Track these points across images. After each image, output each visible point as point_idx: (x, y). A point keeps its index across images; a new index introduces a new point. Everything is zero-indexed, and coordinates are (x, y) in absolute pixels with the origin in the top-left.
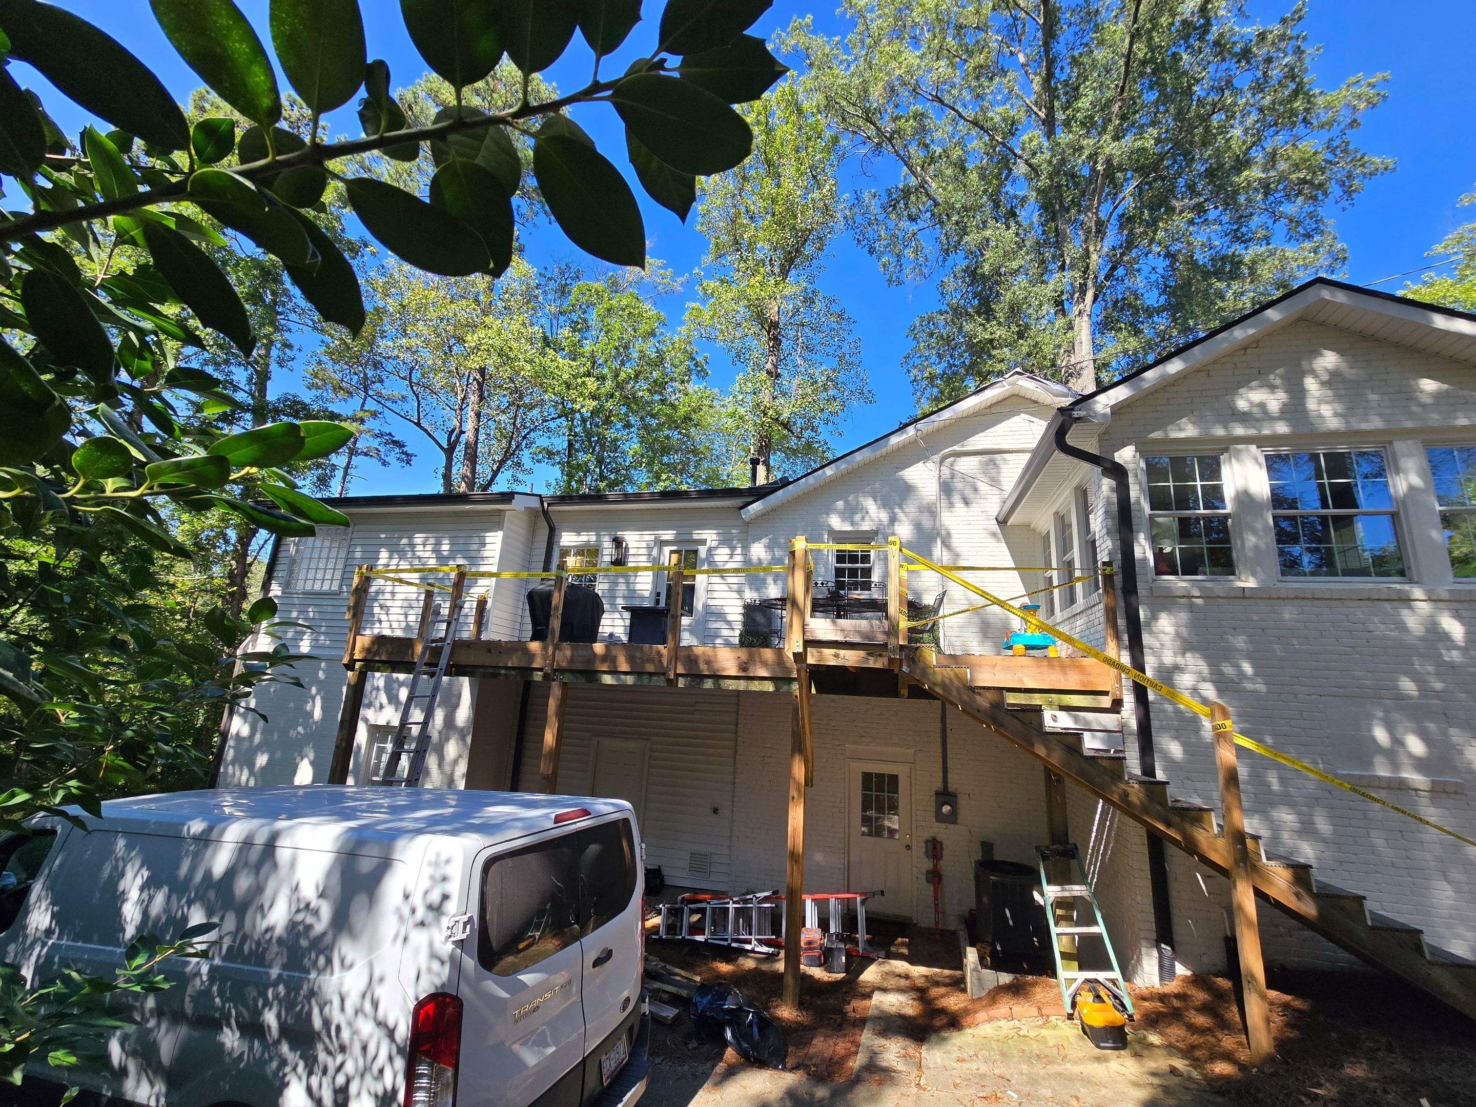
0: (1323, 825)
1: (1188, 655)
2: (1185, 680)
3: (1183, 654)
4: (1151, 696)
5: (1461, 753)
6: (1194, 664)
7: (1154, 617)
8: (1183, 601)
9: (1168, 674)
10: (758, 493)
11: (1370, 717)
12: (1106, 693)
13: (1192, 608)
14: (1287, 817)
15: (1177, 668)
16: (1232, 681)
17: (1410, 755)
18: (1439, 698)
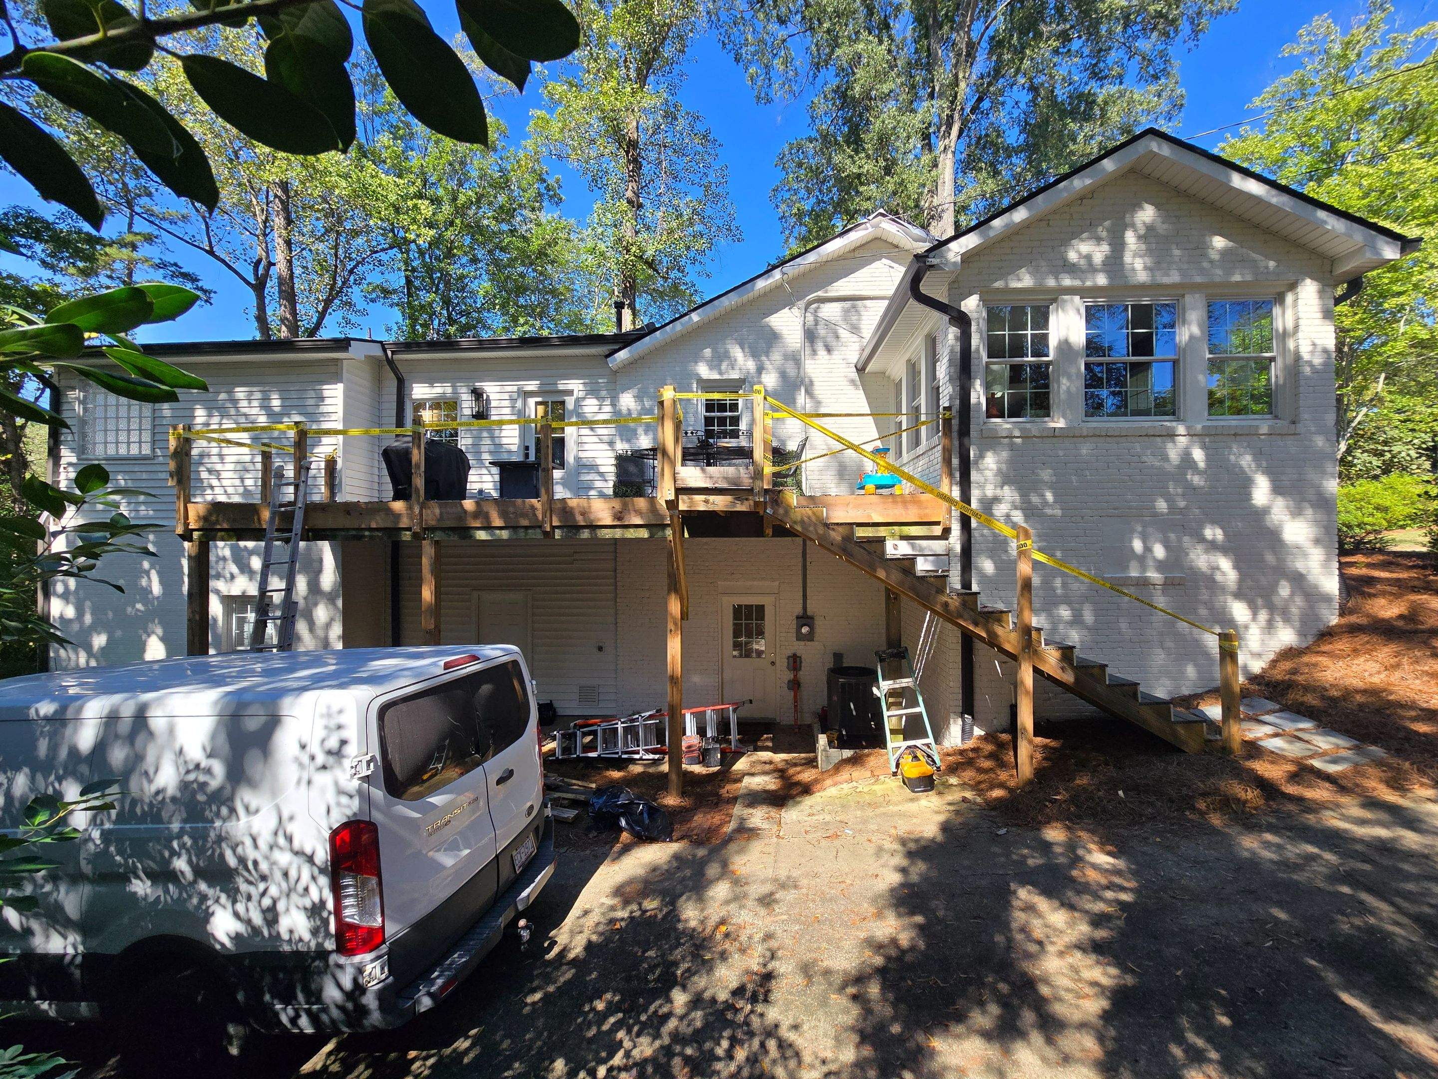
0: (1088, 617)
1: (1006, 488)
2: (1000, 510)
3: (1002, 487)
4: (974, 524)
5: (1187, 554)
6: (1009, 493)
7: (981, 456)
8: (1006, 441)
9: (988, 504)
10: (624, 340)
11: (1132, 531)
12: (937, 523)
13: (1012, 447)
14: (1065, 613)
15: (996, 500)
16: (1037, 508)
17: (1155, 559)
18: (1181, 513)
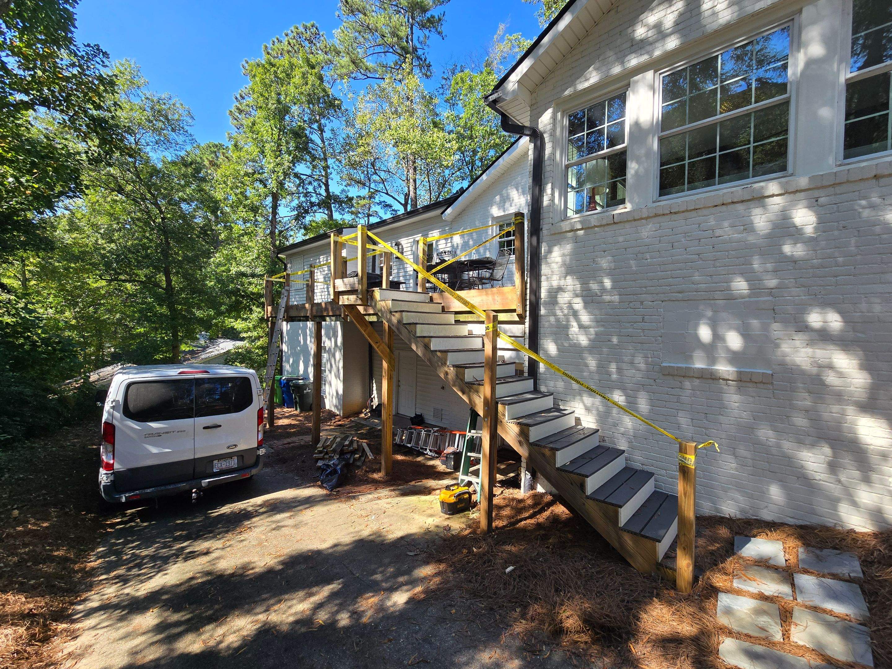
0: (643, 405)
1: (568, 277)
2: (563, 298)
3: (565, 277)
4: (543, 311)
5: (777, 346)
6: (570, 283)
7: (550, 251)
8: (570, 235)
9: (555, 292)
10: (449, 202)
11: (700, 317)
12: (514, 311)
13: (576, 240)
14: (618, 397)
15: (560, 289)
16: (596, 295)
17: (728, 350)
18: (771, 294)
